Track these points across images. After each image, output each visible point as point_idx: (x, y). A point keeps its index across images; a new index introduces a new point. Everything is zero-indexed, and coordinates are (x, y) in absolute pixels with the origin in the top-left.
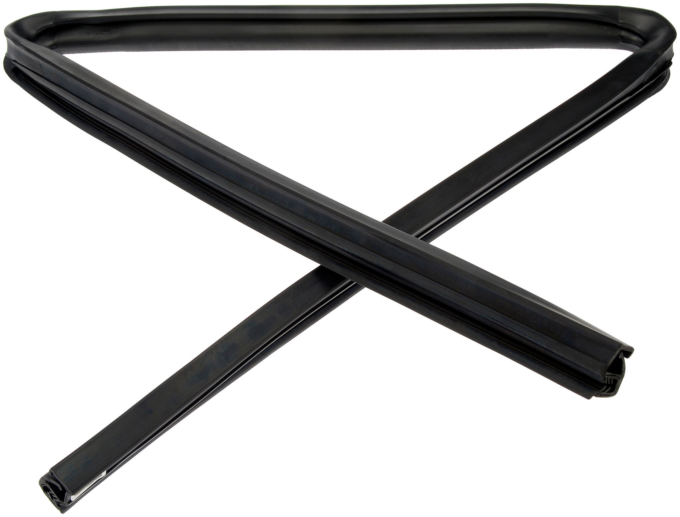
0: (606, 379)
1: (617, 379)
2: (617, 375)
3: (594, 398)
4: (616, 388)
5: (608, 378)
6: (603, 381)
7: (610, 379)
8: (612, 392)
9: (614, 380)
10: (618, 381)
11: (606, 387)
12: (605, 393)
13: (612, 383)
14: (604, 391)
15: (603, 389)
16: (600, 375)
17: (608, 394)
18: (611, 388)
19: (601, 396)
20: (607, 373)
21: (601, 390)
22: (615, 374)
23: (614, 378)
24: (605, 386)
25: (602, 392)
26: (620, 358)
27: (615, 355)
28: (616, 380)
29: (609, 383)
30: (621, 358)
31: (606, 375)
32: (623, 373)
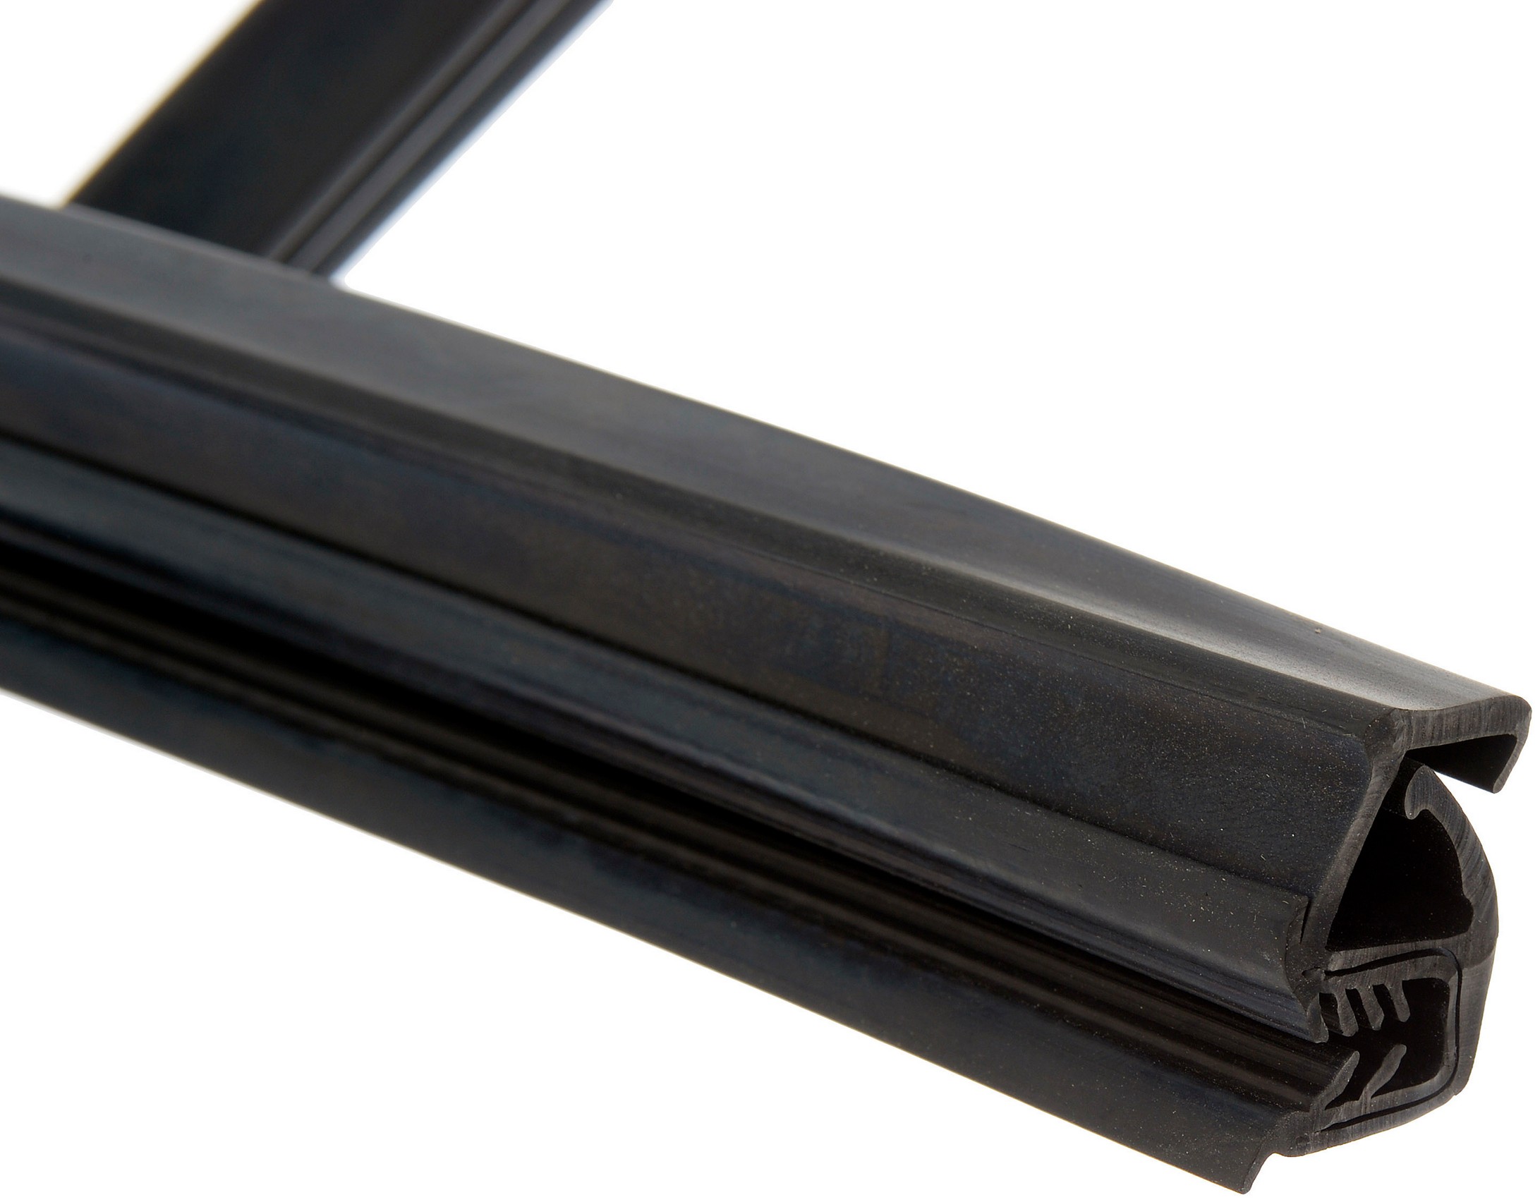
0: (1342, 1002)
1: (1438, 975)
2: (1427, 944)
3: (1275, 1167)
4: (1450, 1042)
5: (1353, 996)
6: (1314, 1022)
7: (1380, 992)
8: (1429, 1076)
9: (1411, 988)
10: (1453, 982)
11: (1354, 1059)
12: (1368, 1099)
13: (1403, 1014)
14: (1353, 1091)
15: (1335, 1082)
16: (1278, 981)
17: (1399, 1096)
18: (1403, 1050)
19: (1337, 1133)
20: (1337, 961)
21: (1323, 1095)
22: (1408, 947)
23: (1410, 971)
24: (1347, 1055)
25: (1337, 1102)
26: (1410, 814)
27: (1362, 810)
28: (1430, 981)
29: (1377, 1022)
30: (1424, 813)
31: (1329, 974)
32: (1477, 918)
